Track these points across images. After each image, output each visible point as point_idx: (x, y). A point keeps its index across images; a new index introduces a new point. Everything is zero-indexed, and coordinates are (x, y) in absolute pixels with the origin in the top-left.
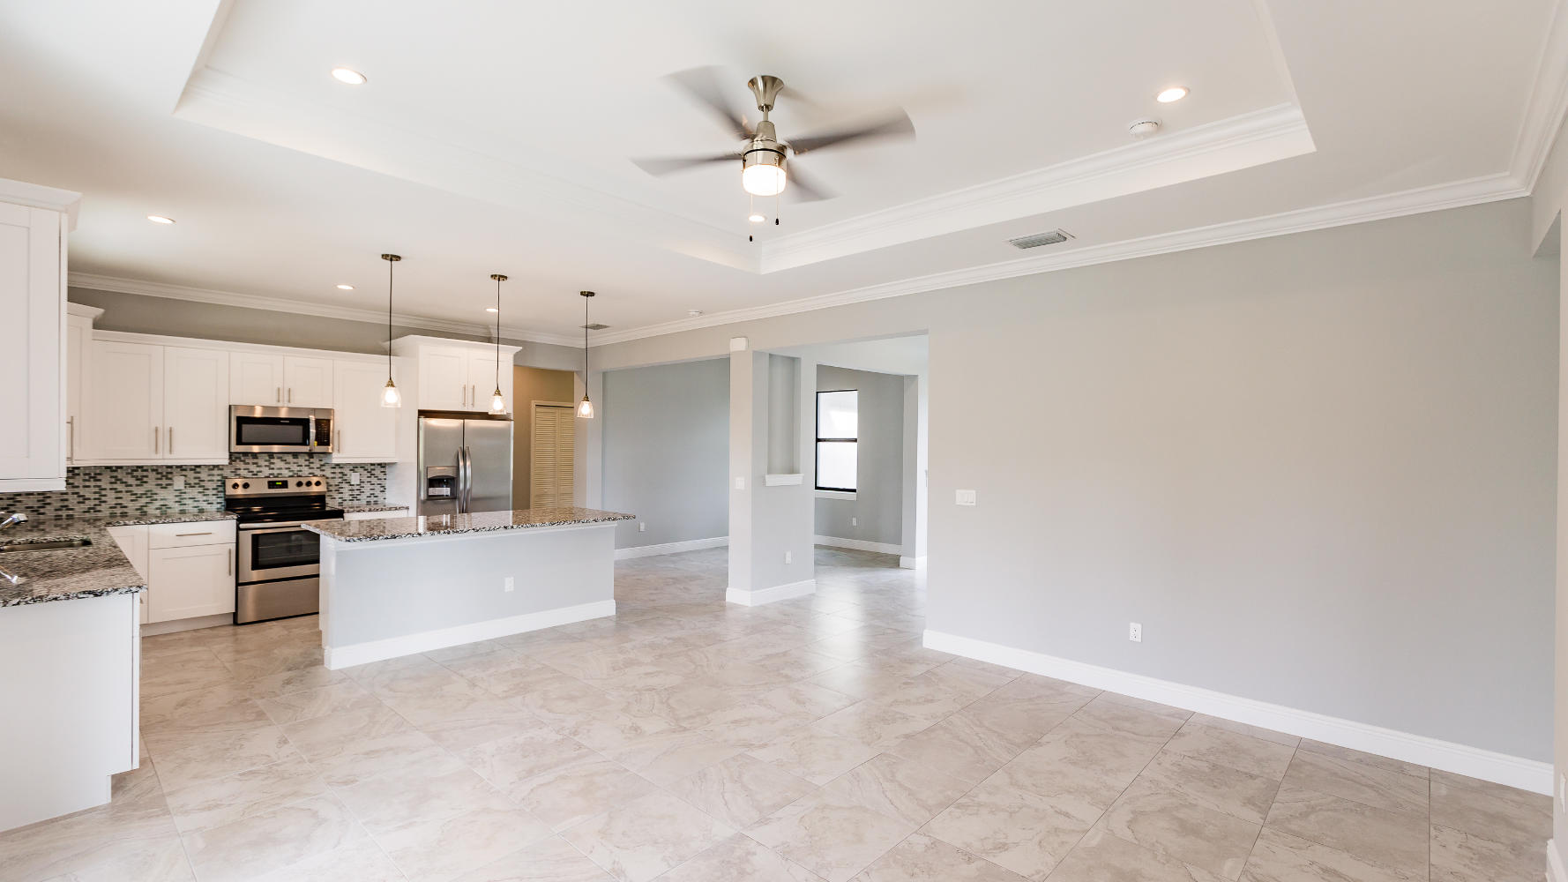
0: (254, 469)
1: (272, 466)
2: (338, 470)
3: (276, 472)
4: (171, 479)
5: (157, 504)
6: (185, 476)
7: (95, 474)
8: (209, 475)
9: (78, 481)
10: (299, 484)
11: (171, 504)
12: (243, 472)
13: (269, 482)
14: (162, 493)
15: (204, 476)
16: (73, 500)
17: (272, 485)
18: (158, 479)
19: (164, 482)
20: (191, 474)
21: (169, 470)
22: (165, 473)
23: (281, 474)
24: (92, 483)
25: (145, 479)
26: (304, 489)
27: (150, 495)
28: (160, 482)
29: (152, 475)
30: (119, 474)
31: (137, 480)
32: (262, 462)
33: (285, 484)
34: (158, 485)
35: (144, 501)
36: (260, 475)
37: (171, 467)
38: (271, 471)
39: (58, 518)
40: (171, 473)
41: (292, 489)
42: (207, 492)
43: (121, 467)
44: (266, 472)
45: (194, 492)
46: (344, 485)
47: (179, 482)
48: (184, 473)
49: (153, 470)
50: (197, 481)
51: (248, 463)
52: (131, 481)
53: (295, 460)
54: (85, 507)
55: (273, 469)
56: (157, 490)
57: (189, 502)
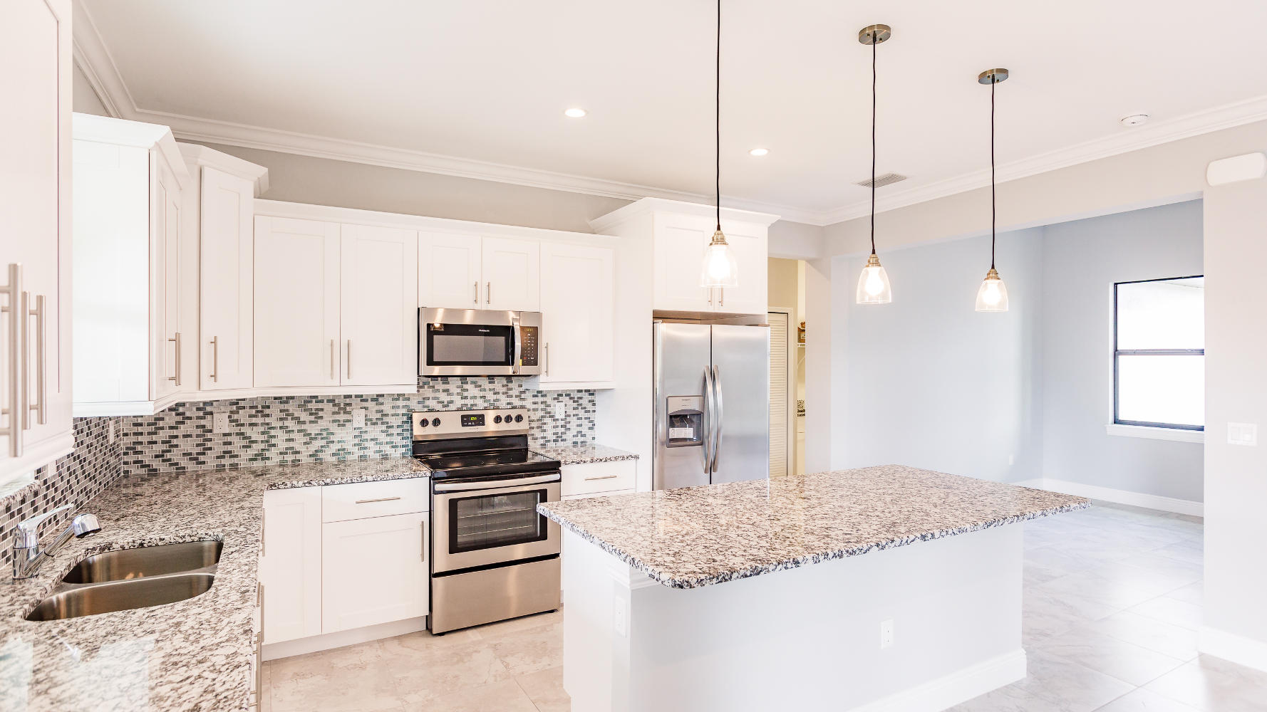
0: (444, 397)
1: (465, 394)
2: (540, 399)
3: (469, 402)
4: (349, 413)
5: (334, 448)
6: (366, 408)
7: (263, 407)
8: (393, 407)
9: (243, 416)
10: (498, 419)
11: (349, 447)
12: (432, 404)
13: (463, 417)
14: (340, 433)
15: (387, 408)
16: (238, 442)
18: (334, 413)
19: (342, 417)
20: (372, 407)
21: (348, 401)
22: (342, 405)
23: (476, 405)
24: (259, 420)
25: (320, 414)
26: (504, 427)
27: (327, 436)
28: (337, 417)
29: (329, 408)
30: (291, 407)
31: (311, 414)
32: (453, 388)
33: (480, 420)
34: (334, 421)
35: (318, 444)
36: (452, 407)
37: (350, 396)
38: (463, 402)
39: (221, 468)
40: (350, 405)
41: (490, 428)
42: (391, 431)
43: (292, 398)
44: (458, 402)
45: (376, 431)
47: (358, 418)
48: (365, 404)
49: (329, 401)
50: (379, 416)
51: (438, 390)
52: (304, 416)
53: (491, 386)
54: (251, 453)
55: (466, 398)
56: (334, 428)
57: (370, 444)
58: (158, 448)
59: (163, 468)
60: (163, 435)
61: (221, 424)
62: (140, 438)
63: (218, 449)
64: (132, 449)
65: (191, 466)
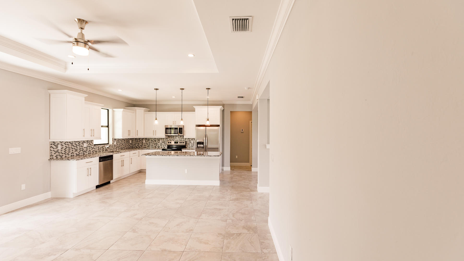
3: (177, 140)
5: (158, 146)
9: (147, 141)
10: (180, 143)
11: (160, 146)
12: (171, 140)
14: (158, 144)
15: (165, 140)
16: (146, 144)
17: (175, 143)
19: (159, 141)
20: (163, 140)
24: (149, 141)
26: (181, 144)
27: (156, 144)
29: (157, 140)
30: (152, 140)
31: (154, 141)
32: (174, 138)
33: (177, 143)
35: (156, 145)
36: (174, 140)
37: (160, 138)
39: (144, 147)
41: (179, 144)
42: (165, 144)
43: (153, 138)
45: (163, 144)
46: (190, 143)
47: (161, 141)
51: (172, 138)
53: (181, 137)
54: (148, 146)
56: (158, 143)
57: (162, 145)
58: (137, 144)
59: (138, 147)
60: (138, 143)
61: (144, 141)
62: (136, 143)
63: (144, 145)
64: (135, 144)
65: (141, 147)
